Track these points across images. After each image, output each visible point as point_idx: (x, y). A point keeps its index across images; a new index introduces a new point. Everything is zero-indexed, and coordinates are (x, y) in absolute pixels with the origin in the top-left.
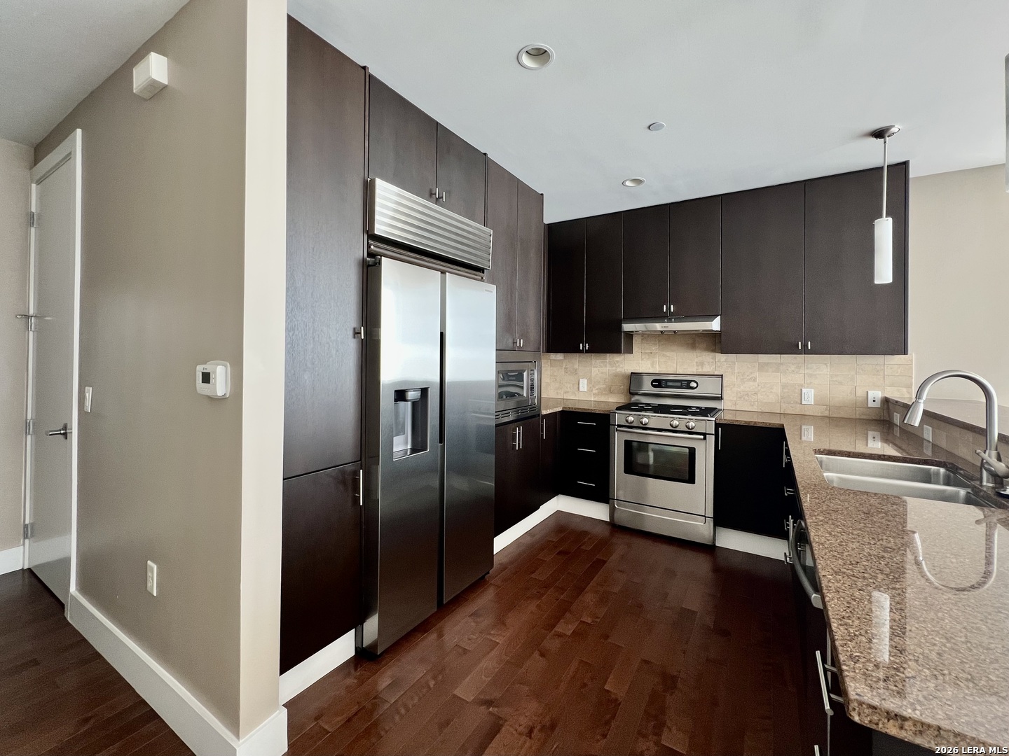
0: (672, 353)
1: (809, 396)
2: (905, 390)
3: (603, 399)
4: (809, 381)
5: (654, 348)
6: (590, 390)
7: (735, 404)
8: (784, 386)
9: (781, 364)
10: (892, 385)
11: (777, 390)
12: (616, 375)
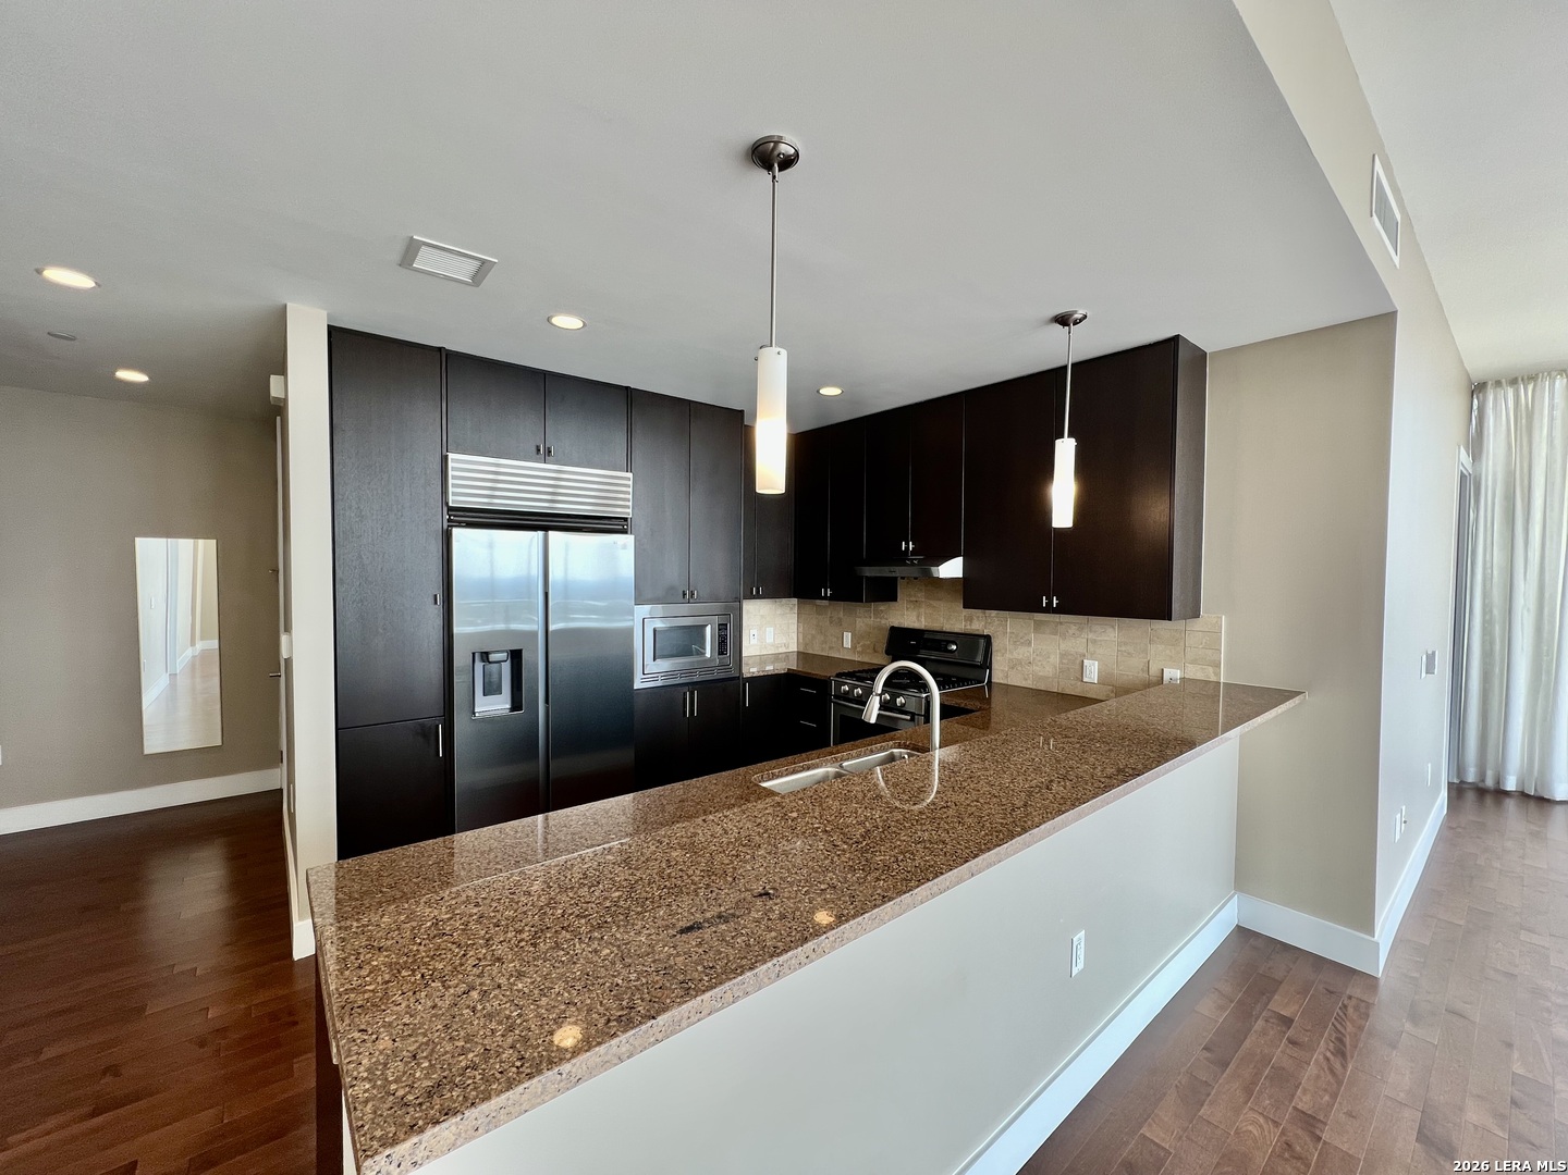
0: (938, 602)
1: (1092, 671)
2: (1211, 669)
3: (866, 660)
4: (1092, 649)
5: (921, 596)
6: (854, 647)
7: (1007, 677)
8: (1062, 656)
9: (1061, 623)
10: (1194, 662)
11: (1055, 659)
12: (880, 628)
